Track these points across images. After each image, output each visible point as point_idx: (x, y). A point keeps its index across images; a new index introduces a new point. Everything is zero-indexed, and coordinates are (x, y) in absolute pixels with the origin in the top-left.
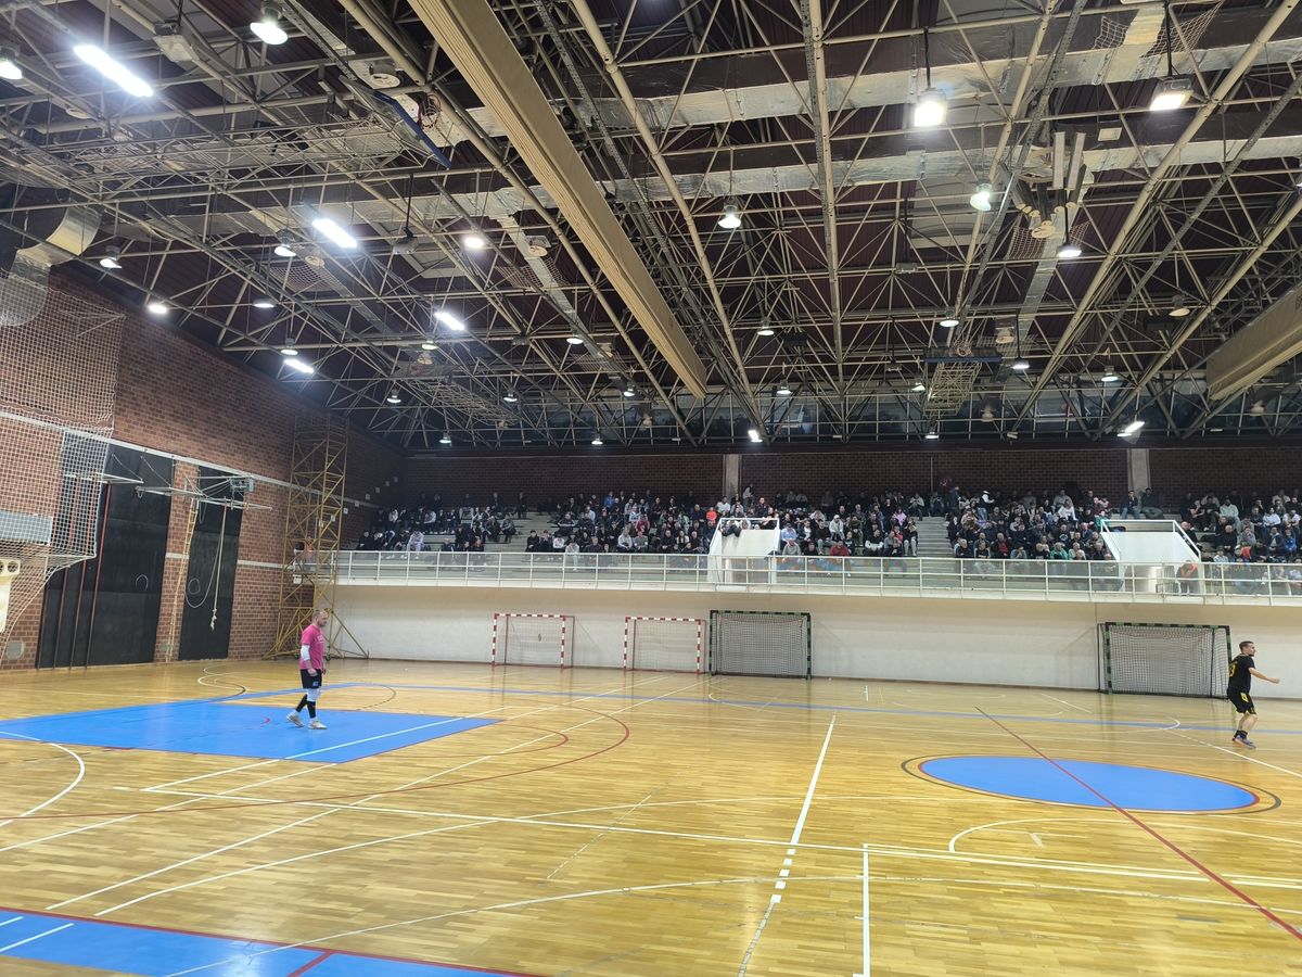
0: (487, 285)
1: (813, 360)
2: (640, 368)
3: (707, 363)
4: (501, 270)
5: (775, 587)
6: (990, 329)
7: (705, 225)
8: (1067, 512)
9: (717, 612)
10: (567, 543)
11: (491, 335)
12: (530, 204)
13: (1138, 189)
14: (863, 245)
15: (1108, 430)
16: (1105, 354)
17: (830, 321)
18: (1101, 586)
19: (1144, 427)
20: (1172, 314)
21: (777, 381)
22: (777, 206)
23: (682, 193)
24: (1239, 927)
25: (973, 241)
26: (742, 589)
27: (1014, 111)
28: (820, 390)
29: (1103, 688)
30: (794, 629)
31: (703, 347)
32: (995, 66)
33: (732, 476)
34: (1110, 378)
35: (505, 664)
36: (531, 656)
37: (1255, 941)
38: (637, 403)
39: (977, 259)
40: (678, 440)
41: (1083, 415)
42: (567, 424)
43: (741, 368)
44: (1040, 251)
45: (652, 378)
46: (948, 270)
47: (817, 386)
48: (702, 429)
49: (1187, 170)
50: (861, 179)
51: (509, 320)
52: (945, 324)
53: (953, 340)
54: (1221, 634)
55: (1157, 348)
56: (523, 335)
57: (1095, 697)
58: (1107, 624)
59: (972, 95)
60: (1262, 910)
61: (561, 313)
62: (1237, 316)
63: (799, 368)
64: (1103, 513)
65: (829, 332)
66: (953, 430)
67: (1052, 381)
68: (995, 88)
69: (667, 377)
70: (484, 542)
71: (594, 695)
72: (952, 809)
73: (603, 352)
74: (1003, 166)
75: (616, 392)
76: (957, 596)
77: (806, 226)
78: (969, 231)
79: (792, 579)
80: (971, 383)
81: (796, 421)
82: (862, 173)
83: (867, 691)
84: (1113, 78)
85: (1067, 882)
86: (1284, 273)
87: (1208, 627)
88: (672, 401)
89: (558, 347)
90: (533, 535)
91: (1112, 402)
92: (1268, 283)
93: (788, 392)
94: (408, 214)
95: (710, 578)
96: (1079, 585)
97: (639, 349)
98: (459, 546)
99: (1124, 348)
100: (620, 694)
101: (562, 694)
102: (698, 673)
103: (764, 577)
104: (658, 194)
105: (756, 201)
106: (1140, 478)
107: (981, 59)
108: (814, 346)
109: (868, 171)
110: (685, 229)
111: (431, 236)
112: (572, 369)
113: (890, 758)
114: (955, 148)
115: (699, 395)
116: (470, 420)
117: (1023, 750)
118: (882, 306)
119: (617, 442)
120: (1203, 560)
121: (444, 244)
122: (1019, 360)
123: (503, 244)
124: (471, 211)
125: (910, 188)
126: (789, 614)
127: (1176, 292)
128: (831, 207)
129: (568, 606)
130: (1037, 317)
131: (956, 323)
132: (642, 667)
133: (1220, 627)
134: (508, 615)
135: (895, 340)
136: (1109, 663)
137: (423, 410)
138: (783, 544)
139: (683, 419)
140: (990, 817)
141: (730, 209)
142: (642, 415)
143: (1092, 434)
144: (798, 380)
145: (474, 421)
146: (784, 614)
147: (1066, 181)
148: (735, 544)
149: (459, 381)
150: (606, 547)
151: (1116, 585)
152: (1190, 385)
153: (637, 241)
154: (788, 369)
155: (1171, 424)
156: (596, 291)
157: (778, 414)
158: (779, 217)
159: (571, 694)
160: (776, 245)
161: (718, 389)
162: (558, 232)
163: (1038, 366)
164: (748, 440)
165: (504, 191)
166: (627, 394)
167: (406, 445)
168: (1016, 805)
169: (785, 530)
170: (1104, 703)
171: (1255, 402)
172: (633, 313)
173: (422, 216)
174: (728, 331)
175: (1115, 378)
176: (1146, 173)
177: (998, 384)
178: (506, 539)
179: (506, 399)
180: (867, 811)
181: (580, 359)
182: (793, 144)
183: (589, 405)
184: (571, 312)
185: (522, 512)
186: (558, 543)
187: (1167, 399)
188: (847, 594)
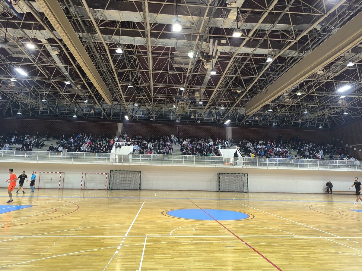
0: (36, 61)
1: (145, 96)
2: (91, 94)
3: (113, 94)
4: (41, 57)
5: (131, 163)
6: (194, 93)
7: (112, 52)
8: (211, 143)
9: (112, 171)
10: (63, 149)
11: (37, 78)
12: (52, 37)
13: (230, 58)
14: (159, 64)
15: (222, 122)
16: (222, 101)
17: (150, 85)
18: (218, 163)
19: (231, 121)
20: (237, 92)
21: (134, 102)
22: (135, 49)
23: (105, 40)
24: (239, 248)
25: (189, 67)
26: (121, 164)
27: (200, 31)
28: (147, 106)
29: (218, 190)
30: (135, 176)
31: (111, 89)
32: (196, 18)
33: (120, 130)
34: (222, 108)
35: (39, 188)
36: (48, 186)
37: (243, 251)
38: (89, 105)
39: (190, 72)
40: (103, 117)
41: (216, 118)
42: (65, 110)
43: (123, 97)
44: (207, 72)
45: (94, 97)
46: (183, 74)
47: (146, 104)
48: (111, 115)
49: (243, 55)
50: (159, 45)
51: (44, 74)
52: (181, 89)
53: (184, 94)
54: (246, 176)
55: (235, 101)
56: (49, 79)
57: (216, 193)
58: (220, 173)
59: (190, 25)
60: (246, 243)
61: (63, 74)
62: (253, 94)
63: (141, 98)
64: (220, 144)
65: (149, 88)
66: (184, 120)
67: (209, 108)
68: (195, 24)
69: (99, 98)
70: (32, 147)
71: (69, 197)
72: (173, 223)
73: (78, 88)
74: (197, 47)
75: (82, 101)
76: (182, 166)
77: (143, 56)
78: (188, 64)
79: (136, 161)
80: (188, 106)
81: (140, 114)
82: (160, 43)
83: (156, 193)
84: (225, 27)
85: (200, 240)
86: (263, 84)
87: (243, 174)
88: (101, 105)
89: (63, 84)
90: (52, 146)
91: (224, 114)
92: (260, 86)
93: (137, 105)
94: (6, 33)
95: (111, 160)
96: (213, 163)
97: (90, 88)
98: (22, 149)
99: (227, 100)
100: (79, 196)
101: (59, 197)
102: (106, 190)
103: (127, 160)
104: (97, 40)
105: (129, 46)
106: (229, 135)
107: (192, 16)
108: (146, 92)
109: (161, 43)
110: (106, 52)
111: (15, 42)
112: (67, 92)
113: (159, 211)
114: (185, 40)
115: (110, 104)
116: (29, 106)
117: (195, 207)
118: (165, 82)
119: (82, 117)
120: (243, 157)
121: (21, 46)
122: (200, 101)
123: (43, 49)
124: (30, 35)
125: (173, 49)
126: (135, 171)
127: (238, 86)
128: (150, 51)
129: (62, 169)
130: (205, 90)
131: (184, 89)
132: (87, 188)
133: (246, 174)
134: (40, 172)
135: (168, 93)
136: (220, 184)
137: (11, 102)
138: (134, 150)
139: (105, 111)
140: (183, 225)
141: (119, 47)
142: (91, 109)
143: (218, 123)
144: (141, 102)
145: (31, 107)
146: (133, 171)
147: (212, 53)
148: (120, 150)
149: (25, 93)
150: (77, 150)
151: (222, 163)
152: (242, 111)
153: (90, 53)
154: (137, 99)
155: (237, 121)
156: (75, 68)
157: (135, 112)
158: (136, 52)
159: (62, 197)
160: (135, 60)
161: (116, 103)
162: (62, 47)
163: (205, 103)
164: (125, 119)
165: (43, 31)
166: (86, 102)
167: (4, 114)
168: (190, 221)
169: (134, 146)
170: (218, 194)
171: (256, 117)
172: (88, 76)
173: (12, 35)
174: (119, 85)
175: (224, 108)
176: (232, 54)
177: (195, 107)
178: (41, 147)
179: (42, 100)
180: (149, 226)
181: (70, 89)
182: (139, 30)
183: (73, 105)
184: (67, 73)
185: (48, 138)
186: (60, 149)
187: (237, 115)
188: (152, 165)
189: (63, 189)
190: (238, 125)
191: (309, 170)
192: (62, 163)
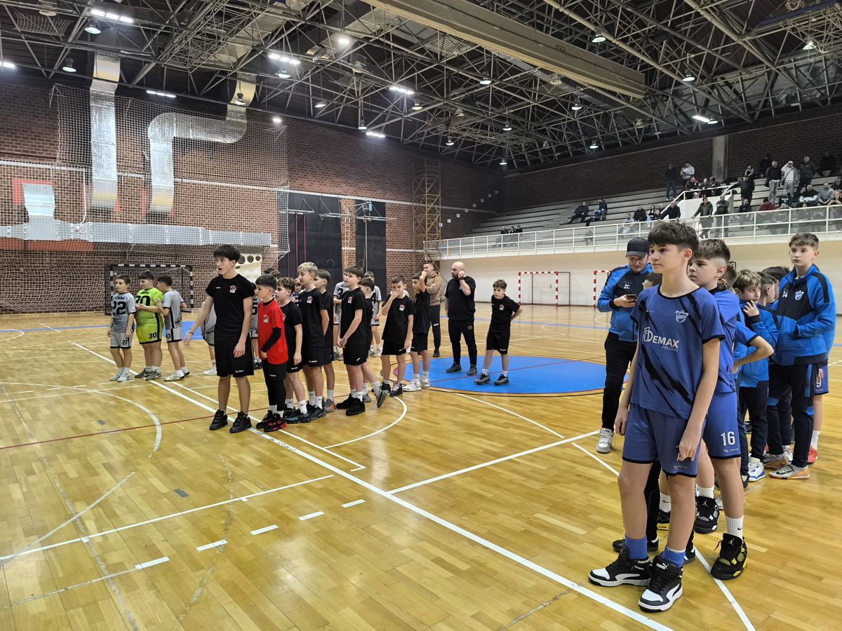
35: (532, 304)
36: (546, 298)
188: (758, 243)
189: (569, 305)
192: (557, 252)
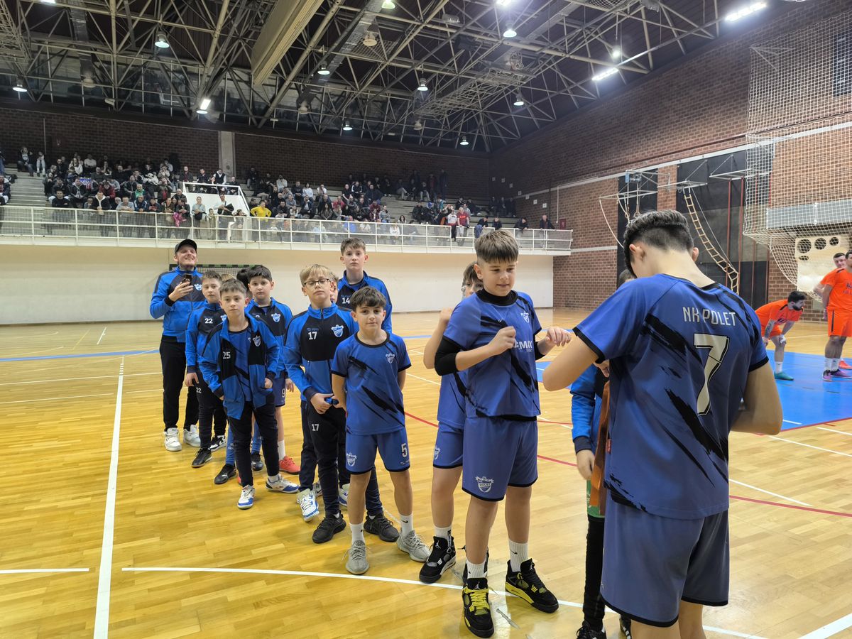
171: (301, 103)
190: (253, 129)
191: (428, 252)
